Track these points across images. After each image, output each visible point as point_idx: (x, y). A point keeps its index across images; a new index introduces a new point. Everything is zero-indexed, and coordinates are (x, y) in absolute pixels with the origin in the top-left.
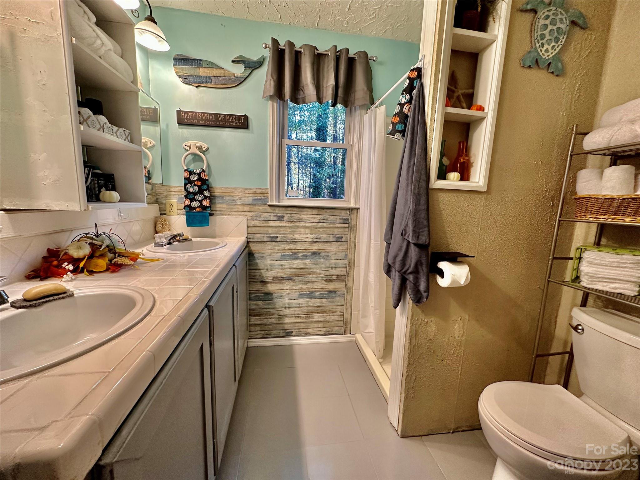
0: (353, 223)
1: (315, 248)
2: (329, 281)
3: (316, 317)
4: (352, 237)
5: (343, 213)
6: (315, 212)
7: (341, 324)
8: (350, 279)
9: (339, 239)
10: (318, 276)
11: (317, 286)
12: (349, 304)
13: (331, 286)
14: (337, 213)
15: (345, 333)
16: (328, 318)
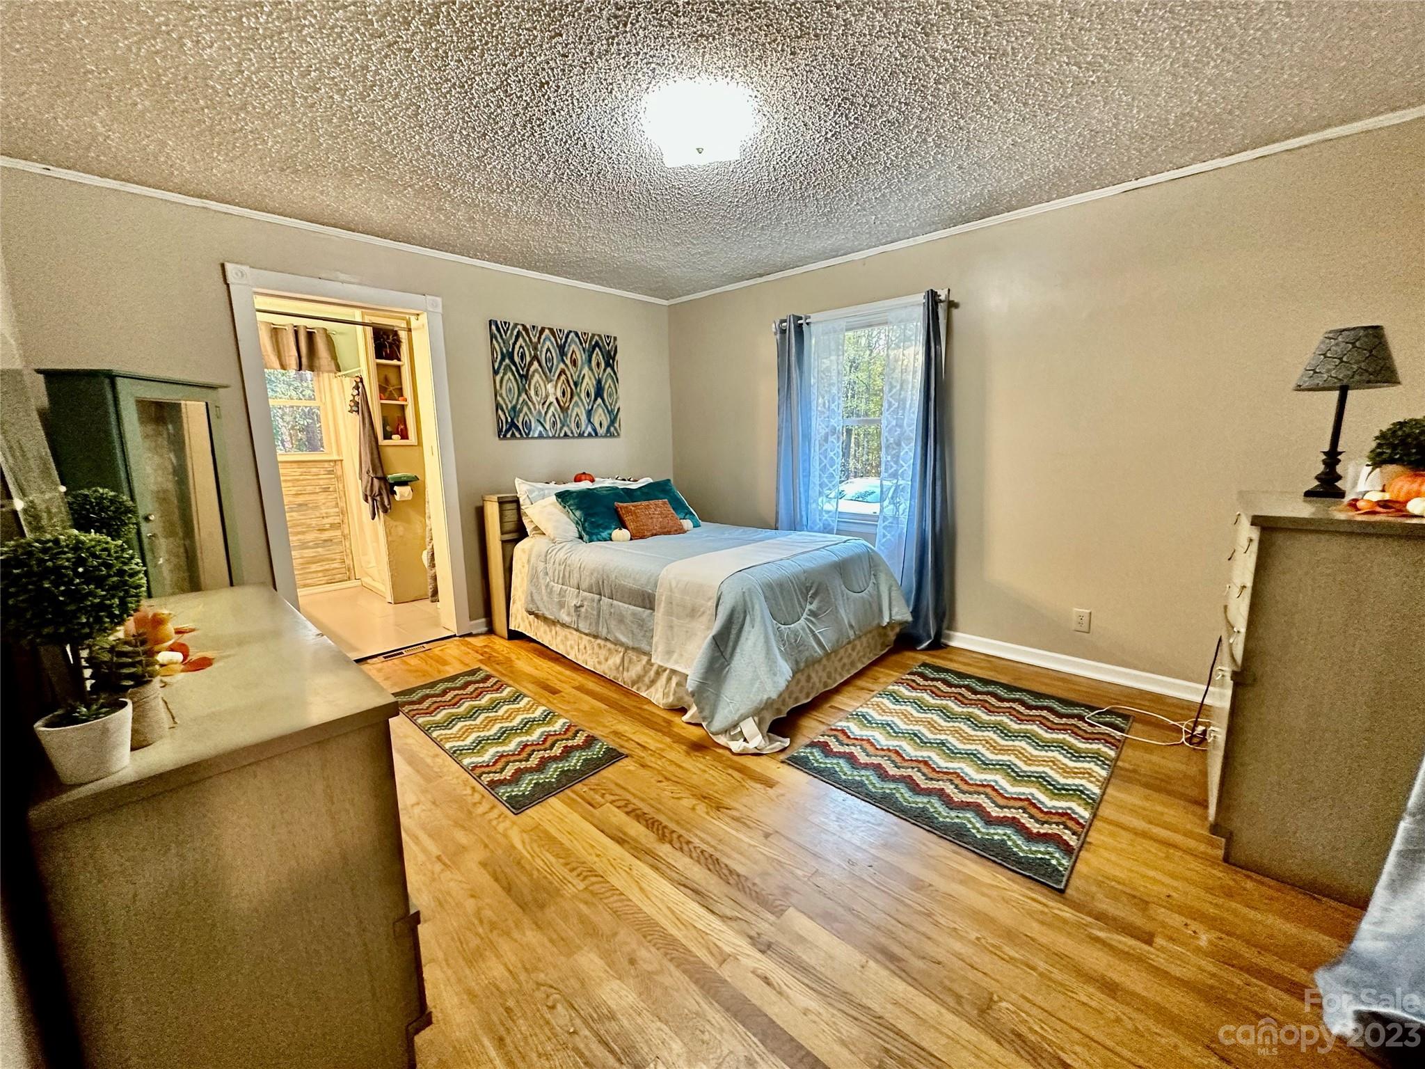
0: (339, 473)
1: (300, 499)
2: (322, 530)
3: (314, 567)
4: (341, 486)
5: (326, 465)
6: (295, 465)
7: (343, 570)
8: (346, 526)
9: (326, 490)
10: (309, 526)
11: (310, 537)
12: (348, 551)
13: (326, 535)
14: (319, 465)
15: (349, 579)
16: (327, 567)
